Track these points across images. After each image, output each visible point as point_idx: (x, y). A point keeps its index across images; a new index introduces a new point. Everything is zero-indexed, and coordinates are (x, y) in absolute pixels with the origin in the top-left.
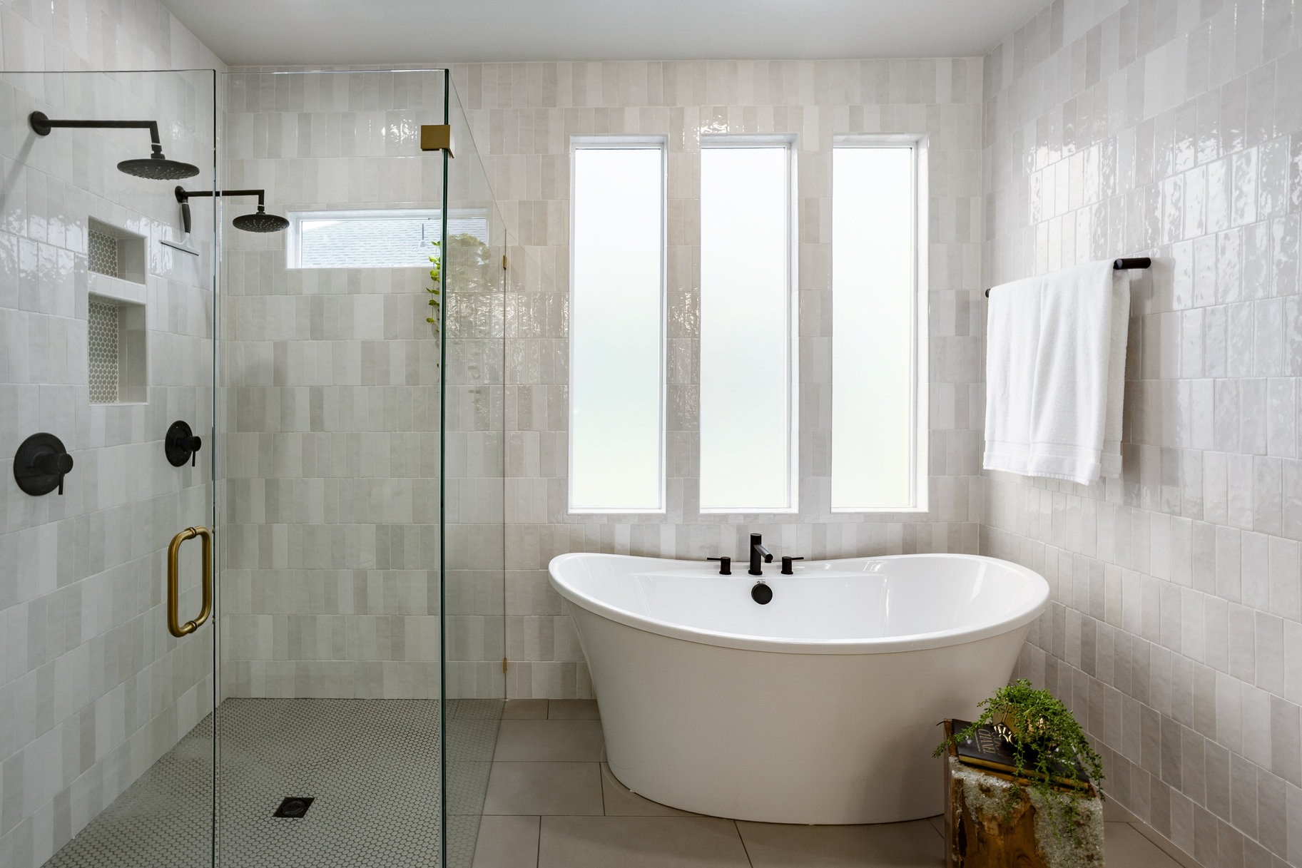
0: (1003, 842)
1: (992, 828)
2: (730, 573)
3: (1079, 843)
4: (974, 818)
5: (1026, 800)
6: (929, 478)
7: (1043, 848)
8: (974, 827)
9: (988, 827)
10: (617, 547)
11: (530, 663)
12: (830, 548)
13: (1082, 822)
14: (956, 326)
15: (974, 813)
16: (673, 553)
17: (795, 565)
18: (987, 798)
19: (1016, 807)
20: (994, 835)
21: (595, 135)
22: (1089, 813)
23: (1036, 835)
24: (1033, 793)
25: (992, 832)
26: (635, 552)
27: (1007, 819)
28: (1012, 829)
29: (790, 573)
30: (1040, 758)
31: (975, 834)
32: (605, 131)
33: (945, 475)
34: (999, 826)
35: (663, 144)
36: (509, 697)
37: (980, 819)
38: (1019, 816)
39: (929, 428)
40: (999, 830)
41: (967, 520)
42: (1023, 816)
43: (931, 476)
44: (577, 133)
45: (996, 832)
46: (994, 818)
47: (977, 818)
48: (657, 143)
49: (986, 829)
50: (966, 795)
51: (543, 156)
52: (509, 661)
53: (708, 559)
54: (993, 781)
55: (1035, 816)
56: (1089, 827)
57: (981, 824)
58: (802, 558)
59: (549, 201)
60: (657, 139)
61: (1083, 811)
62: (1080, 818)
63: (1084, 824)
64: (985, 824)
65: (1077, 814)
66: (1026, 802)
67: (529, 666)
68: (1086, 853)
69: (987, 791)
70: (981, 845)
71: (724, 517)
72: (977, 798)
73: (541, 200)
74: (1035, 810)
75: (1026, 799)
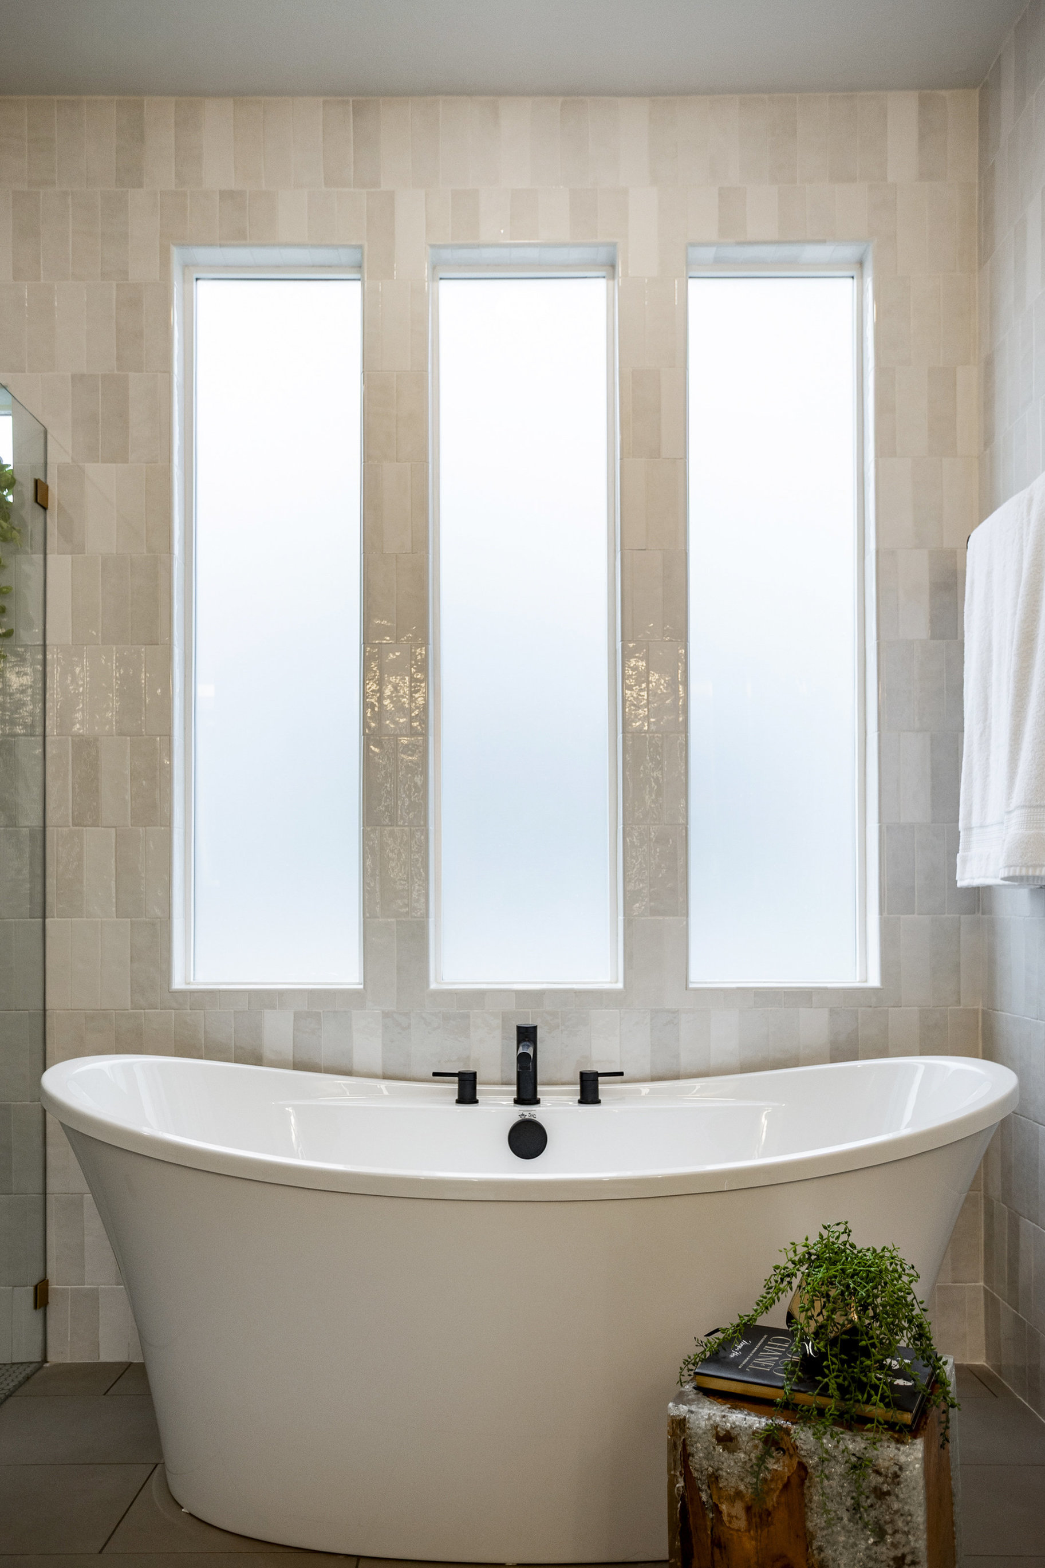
0: (753, 1543)
1: (735, 1515)
2: (477, 1102)
3: (880, 1534)
4: (704, 1497)
5: (792, 1452)
6: (881, 919)
7: (820, 1549)
8: (705, 1515)
9: (729, 1515)
10: (268, 1054)
11: (97, 1289)
12: (686, 1060)
13: (885, 1488)
14: (931, 621)
15: (704, 1487)
16: (378, 1069)
17: (604, 1087)
18: (726, 1454)
19: (775, 1467)
20: (738, 1530)
21: (221, 246)
22: (896, 1468)
23: (809, 1524)
24: (803, 1437)
25: (736, 1524)
26: (299, 1065)
27: (759, 1494)
28: (769, 1514)
29: (596, 1101)
30: (828, 1367)
31: (706, 1530)
32: (239, 237)
33: (914, 913)
34: (748, 1509)
35: (359, 267)
36: (53, 1358)
37: (715, 1497)
38: (780, 1487)
39: (880, 821)
40: (747, 1520)
41: (959, 1002)
42: (786, 1486)
43: (885, 914)
44: (184, 243)
45: (742, 1523)
46: (739, 1494)
47: (711, 1497)
48: (353, 267)
49: (725, 1518)
50: (690, 1449)
51: (117, 285)
52: (53, 1286)
53: (435, 1074)
54: (739, 1419)
55: (807, 1483)
56: (897, 1496)
57: (716, 1509)
58: (621, 1074)
59: (131, 374)
60: (345, 256)
61: (886, 1464)
62: (881, 1479)
63: (888, 1493)
64: (724, 1507)
65: (878, 1472)
66: (791, 1456)
67: (93, 1296)
68: (893, 1553)
69: (727, 1439)
70: (717, 1551)
71: (477, 997)
72: (709, 1456)
73: (116, 372)
74: (807, 1472)
75: (789, 1450)
